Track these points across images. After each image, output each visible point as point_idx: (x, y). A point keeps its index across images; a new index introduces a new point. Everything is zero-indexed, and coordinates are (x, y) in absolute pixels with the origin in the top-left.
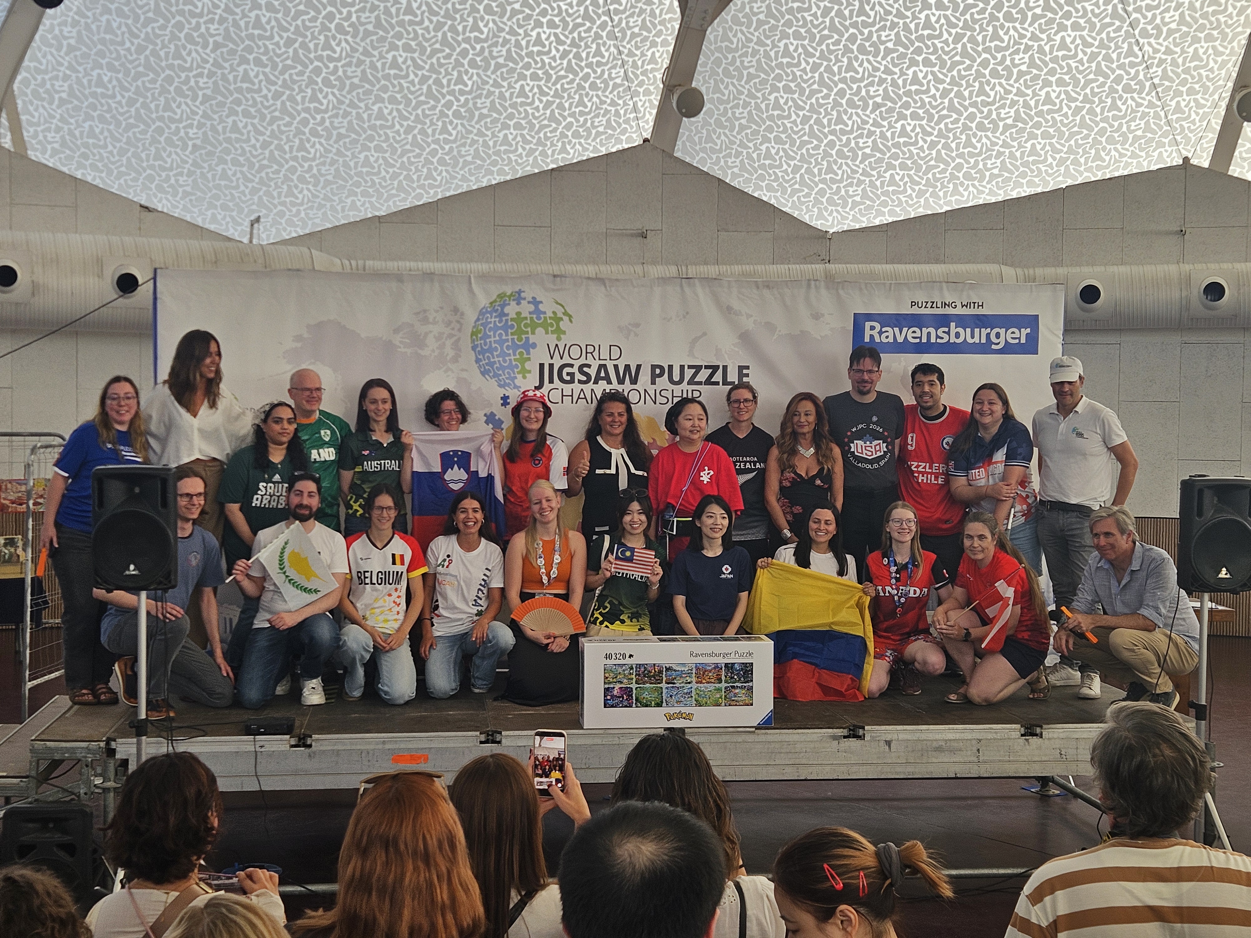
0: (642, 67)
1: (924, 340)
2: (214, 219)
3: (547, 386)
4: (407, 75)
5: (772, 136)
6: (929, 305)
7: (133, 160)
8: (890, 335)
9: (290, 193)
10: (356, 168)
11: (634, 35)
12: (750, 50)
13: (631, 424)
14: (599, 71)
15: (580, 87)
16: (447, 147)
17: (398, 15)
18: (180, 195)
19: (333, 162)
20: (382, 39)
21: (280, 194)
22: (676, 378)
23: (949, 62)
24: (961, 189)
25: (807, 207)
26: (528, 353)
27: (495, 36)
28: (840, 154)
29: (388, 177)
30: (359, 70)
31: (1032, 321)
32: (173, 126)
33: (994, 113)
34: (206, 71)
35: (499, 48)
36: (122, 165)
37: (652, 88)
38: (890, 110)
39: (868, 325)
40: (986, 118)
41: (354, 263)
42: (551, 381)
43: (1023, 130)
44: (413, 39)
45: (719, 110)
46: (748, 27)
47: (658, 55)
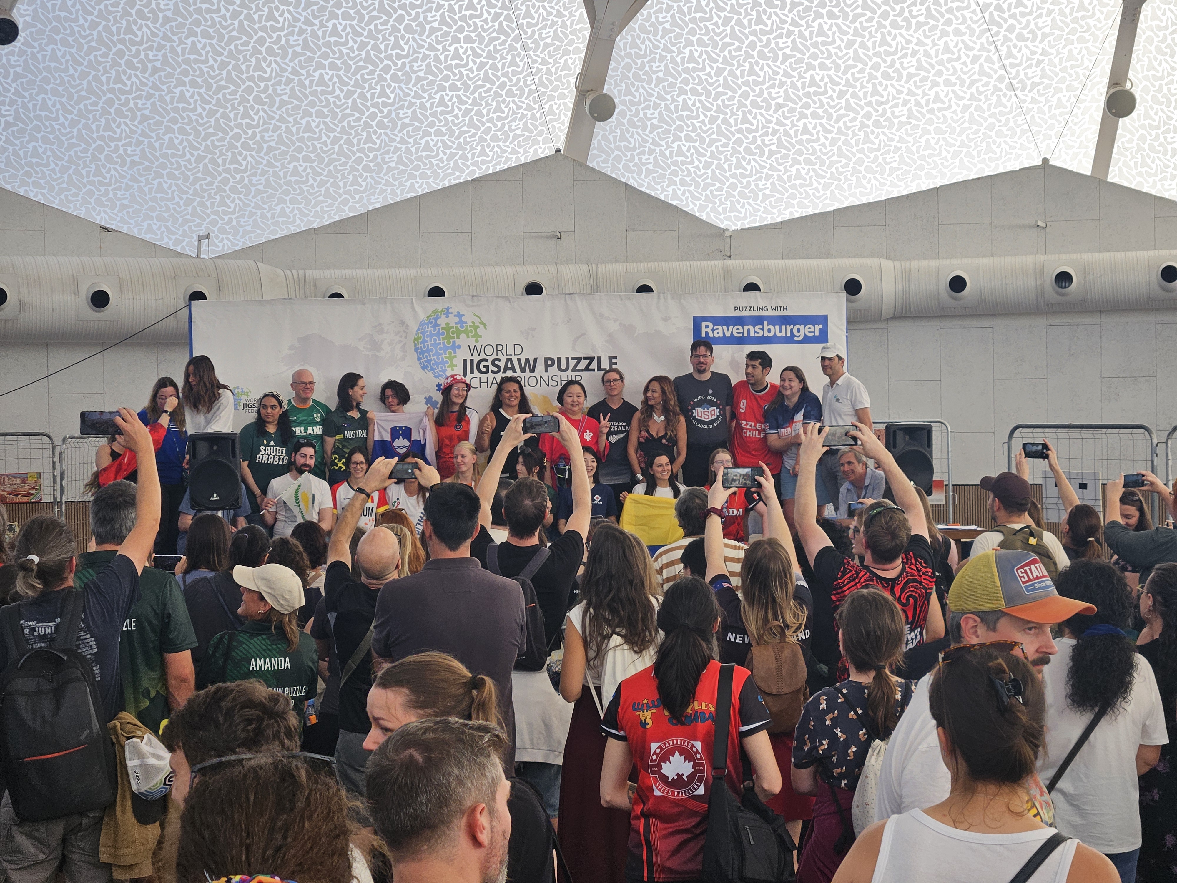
0: (556, 73)
1: (745, 335)
2: (150, 229)
4: (333, 91)
5: (682, 135)
6: (748, 309)
7: (74, 177)
9: (223, 203)
10: (285, 177)
11: (547, 46)
12: (658, 56)
14: (515, 79)
15: (497, 95)
16: (371, 155)
17: (324, 38)
19: (264, 173)
20: (310, 59)
21: (213, 204)
22: (563, 366)
23: (843, 66)
24: (864, 182)
25: (720, 200)
26: (455, 352)
27: (415, 52)
28: (748, 151)
29: (315, 184)
30: (288, 88)
31: (823, 320)
32: (113, 145)
33: (889, 111)
34: (145, 94)
35: (420, 63)
36: (63, 182)
37: (566, 92)
38: (792, 110)
39: (704, 324)
40: (882, 116)
41: (295, 273)
42: (472, 372)
43: (916, 127)
44: (338, 58)
45: (631, 111)
46: (655, 35)
47: (570, 62)
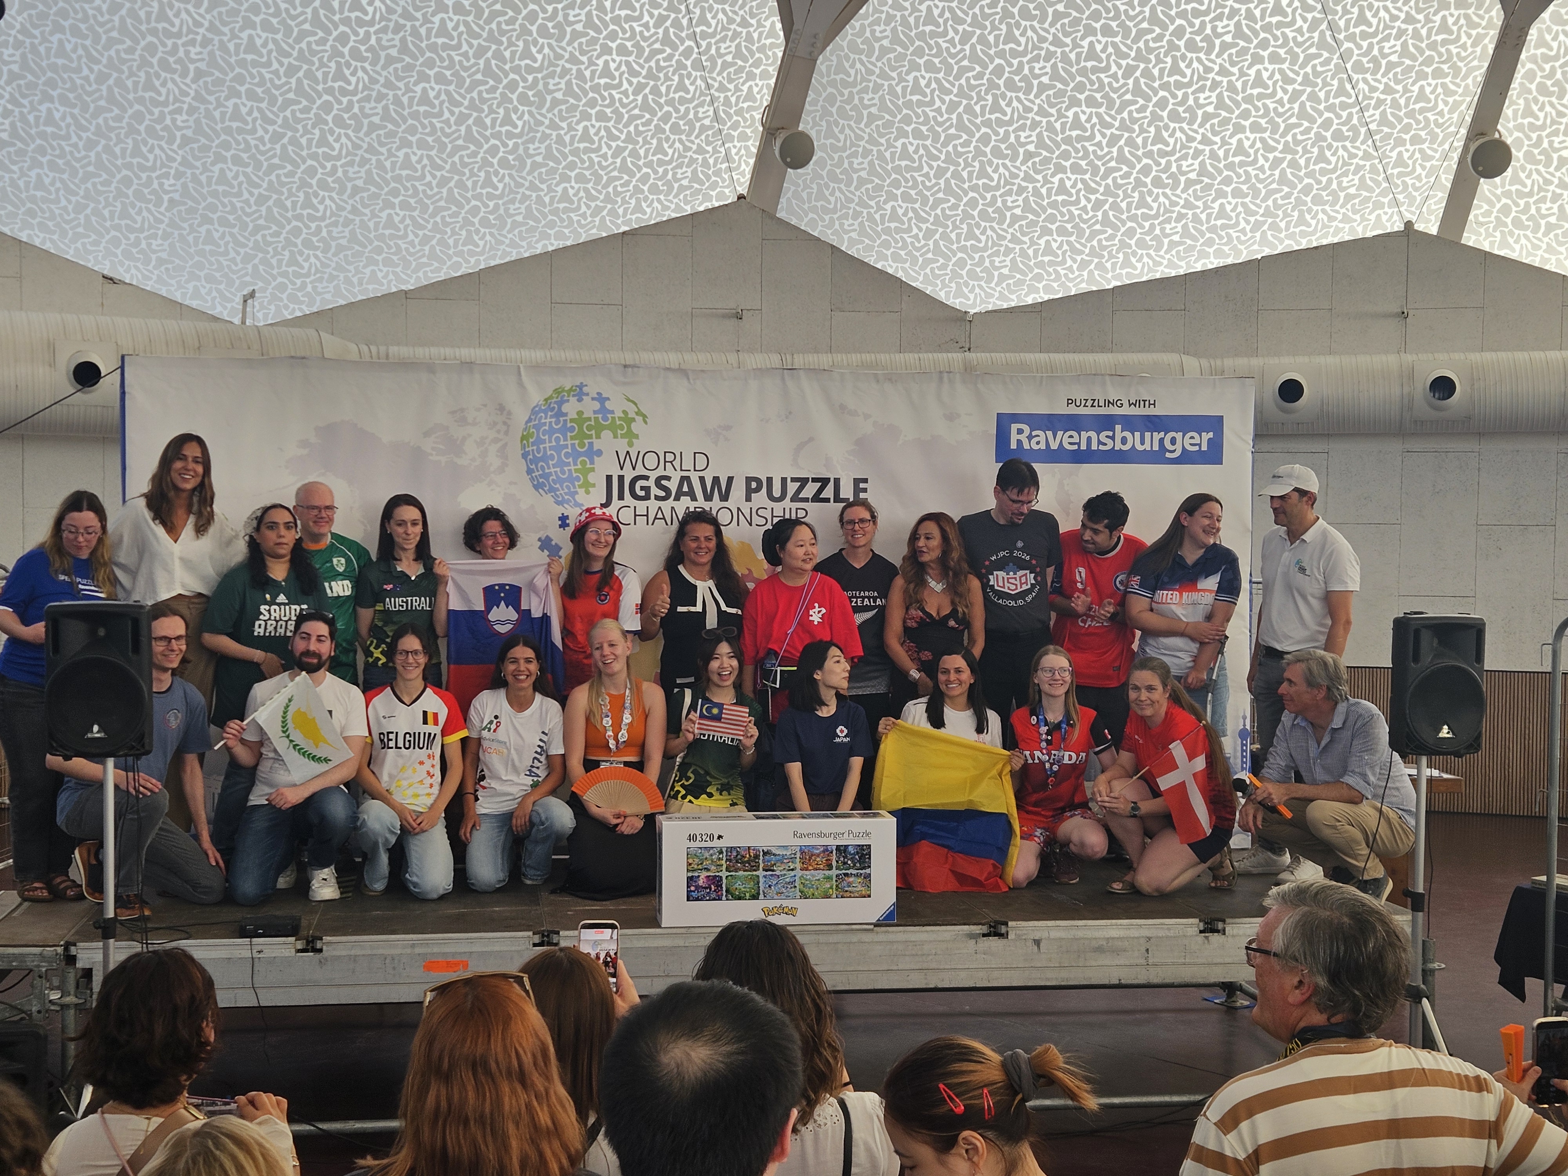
0: (737, 105)
1: (1083, 447)
2: (196, 294)
3: (616, 503)
4: (441, 114)
5: (899, 192)
6: (1089, 403)
7: (93, 219)
8: (1041, 440)
9: (293, 262)
10: (376, 230)
11: (726, 65)
12: (871, 85)
13: (721, 550)
14: (682, 109)
15: (659, 130)
16: (491, 204)
17: (428, 38)
18: (153, 263)
19: (347, 223)
20: (409, 68)
21: (280, 261)
22: (777, 493)
23: (1118, 102)
24: (1133, 260)
25: (943, 281)
26: (592, 463)
27: (551, 64)
28: (983, 215)
29: (417, 241)
30: (380, 106)
31: (1215, 424)
32: (144, 176)
33: (1174, 165)
34: (185, 107)
35: (557, 80)
36: (79, 225)
37: (748, 131)
38: (1046, 161)
39: (1014, 427)
40: (1164, 171)
41: (374, 349)
42: (621, 497)
43: (1209, 187)
44: (447, 68)
45: (832, 159)
46: (869, 56)
47: (756, 90)
